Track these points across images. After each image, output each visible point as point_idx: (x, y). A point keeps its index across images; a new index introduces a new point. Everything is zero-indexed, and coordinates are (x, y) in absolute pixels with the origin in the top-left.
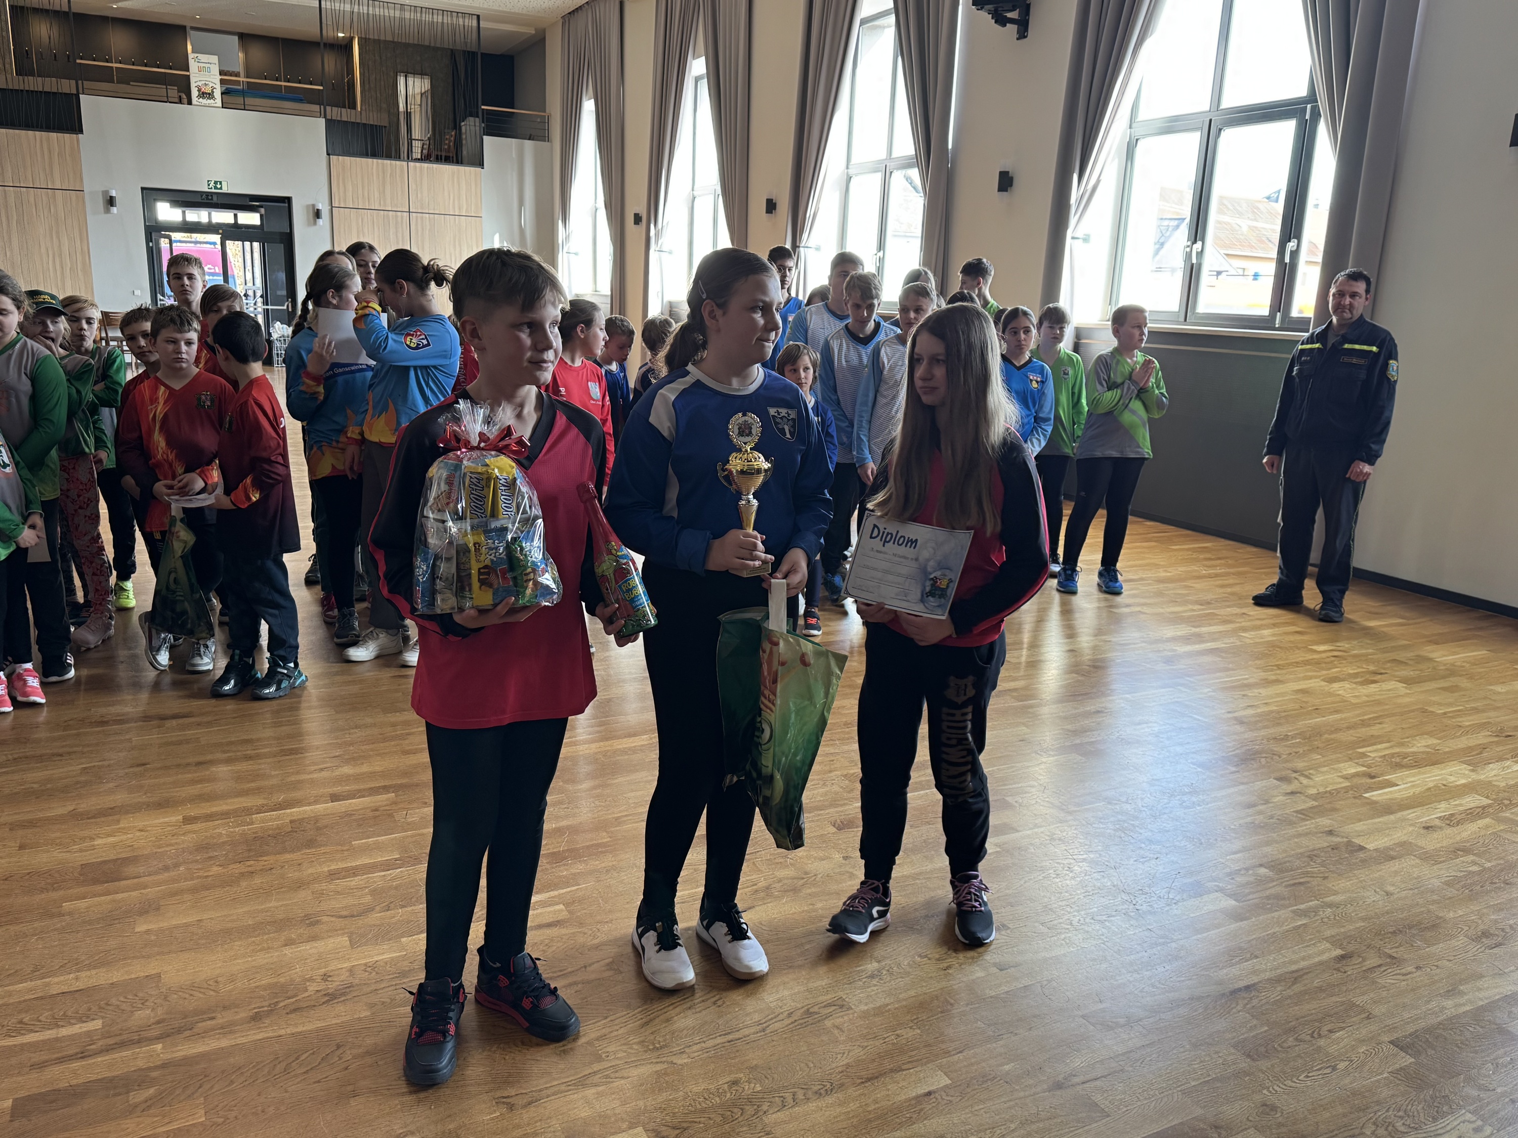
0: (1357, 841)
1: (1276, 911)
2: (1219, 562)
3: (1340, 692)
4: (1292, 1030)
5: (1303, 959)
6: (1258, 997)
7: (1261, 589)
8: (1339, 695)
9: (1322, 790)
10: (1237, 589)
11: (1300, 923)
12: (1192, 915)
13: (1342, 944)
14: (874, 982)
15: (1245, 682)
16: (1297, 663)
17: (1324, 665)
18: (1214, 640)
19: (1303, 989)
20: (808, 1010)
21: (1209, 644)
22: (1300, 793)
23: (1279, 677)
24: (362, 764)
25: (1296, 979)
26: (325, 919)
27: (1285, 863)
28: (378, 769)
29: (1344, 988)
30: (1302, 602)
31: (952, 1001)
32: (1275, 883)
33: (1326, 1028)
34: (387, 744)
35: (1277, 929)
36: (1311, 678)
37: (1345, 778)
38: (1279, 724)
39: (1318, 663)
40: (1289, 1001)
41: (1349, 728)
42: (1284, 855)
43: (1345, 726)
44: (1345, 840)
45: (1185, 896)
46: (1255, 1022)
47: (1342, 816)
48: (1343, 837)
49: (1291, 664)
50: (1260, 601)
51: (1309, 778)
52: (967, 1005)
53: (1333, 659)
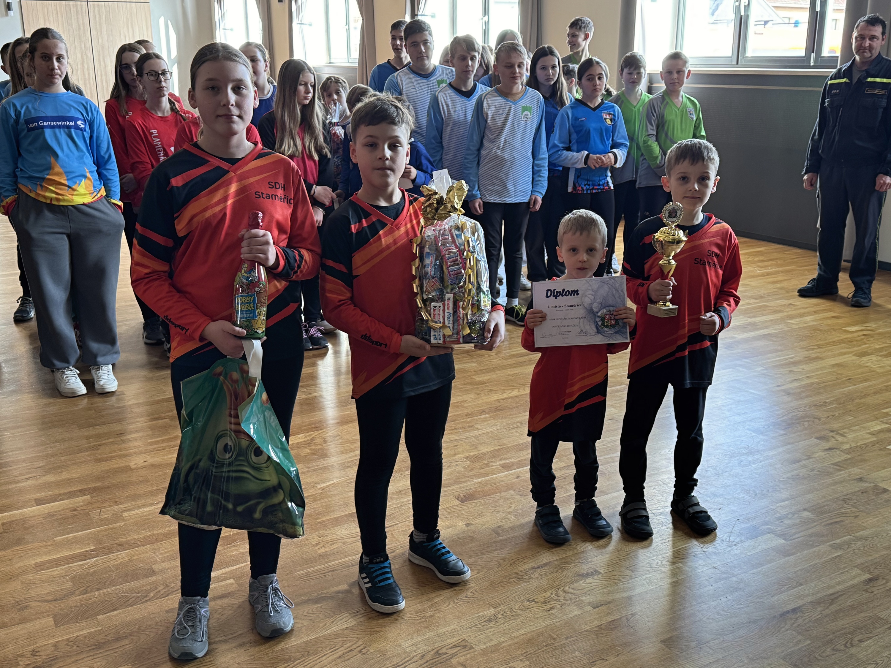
0: (882, 485)
1: (817, 546)
2: (770, 262)
3: (868, 364)
4: (831, 641)
5: (839, 584)
6: (802, 617)
7: (804, 283)
8: (867, 367)
9: (853, 445)
10: (785, 284)
11: (836, 555)
12: (749, 554)
13: (869, 570)
14: (491, 625)
15: (791, 360)
16: (834, 342)
17: (855, 343)
18: (766, 327)
19: (838, 608)
20: (437, 652)
21: (762, 331)
22: (836, 449)
23: (819, 355)
24: (62, 472)
25: (832, 600)
26: (33, 604)
27: (824, 506)
28: (75, 475)
29: (871, 606)
30: (838, 292)
31: (555, 636)
32: (816, 524)
33: (856, 639)
34: (82, 454)
35: (818, 561)
36: (845, 354)
37: (872, 434)
38: (820, 393)
39: (850, 341)
40: (827, 619)
41: (875, 393)
42: (823, 500)
43: (872, 392)
44: (873, 484)
45: (743, 538)
46: (800, 637)
47: (869, 466)
48: (870, 483)
49: (829, 343)
50: (804, 293)
51: (845, 436)
52: (567, 638)
53: (863, 337)
